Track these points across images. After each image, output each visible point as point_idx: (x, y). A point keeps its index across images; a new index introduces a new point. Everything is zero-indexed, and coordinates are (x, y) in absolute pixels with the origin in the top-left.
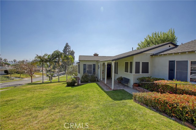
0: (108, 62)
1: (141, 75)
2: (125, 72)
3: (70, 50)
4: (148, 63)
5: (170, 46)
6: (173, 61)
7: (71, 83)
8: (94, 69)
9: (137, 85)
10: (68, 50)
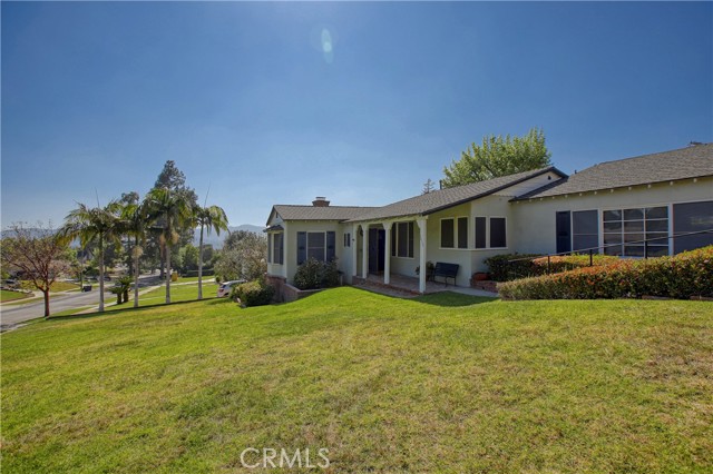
0: (373, 223)
1: (490, 251)
2: (442, 246)
3: (180, 187)
4: (504, 219)
5: (549, 178)
6: (565, 213)
7: (261, 293)
8: (331, 247)
9: (484, 276)
10: (173, 189)
